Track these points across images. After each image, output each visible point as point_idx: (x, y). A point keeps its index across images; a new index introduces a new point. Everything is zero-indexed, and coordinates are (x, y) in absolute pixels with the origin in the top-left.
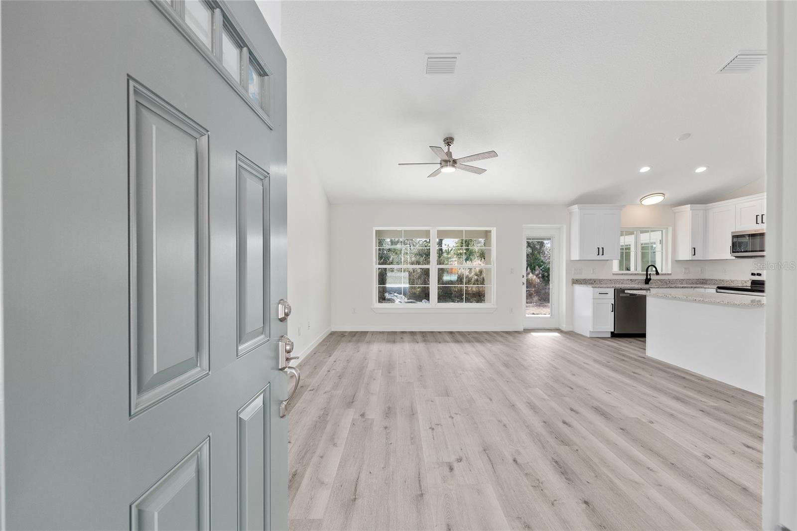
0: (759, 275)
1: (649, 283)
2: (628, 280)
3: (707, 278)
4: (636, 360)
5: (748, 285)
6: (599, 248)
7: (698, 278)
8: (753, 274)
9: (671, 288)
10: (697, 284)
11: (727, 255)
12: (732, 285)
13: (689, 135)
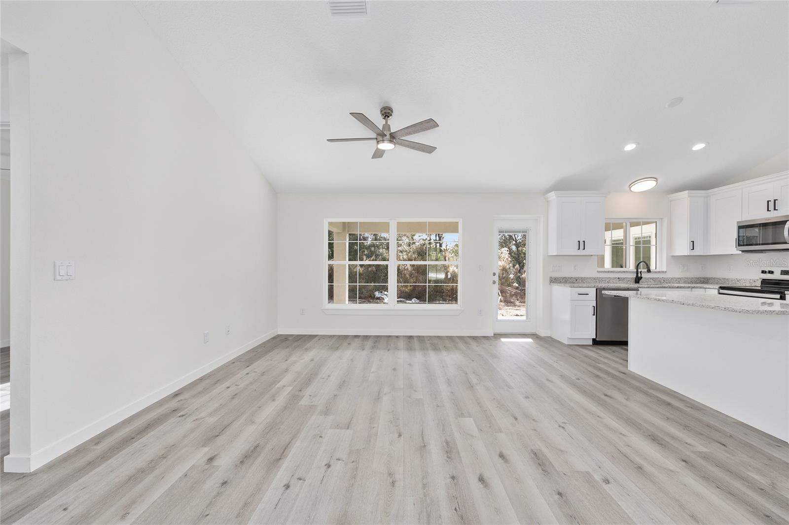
0: (771, 272)
1: (640, 282)
2: (615, 278)
3: (709, 276)
4: (613, 376)
5: (758, 285)
6: (579, 242)
7: (698, 277)
8: (763, 272)
9: (665, 287)
10: (697, 283)
11: (732, 248)
12: (738, 285)
13: (680, 100)
